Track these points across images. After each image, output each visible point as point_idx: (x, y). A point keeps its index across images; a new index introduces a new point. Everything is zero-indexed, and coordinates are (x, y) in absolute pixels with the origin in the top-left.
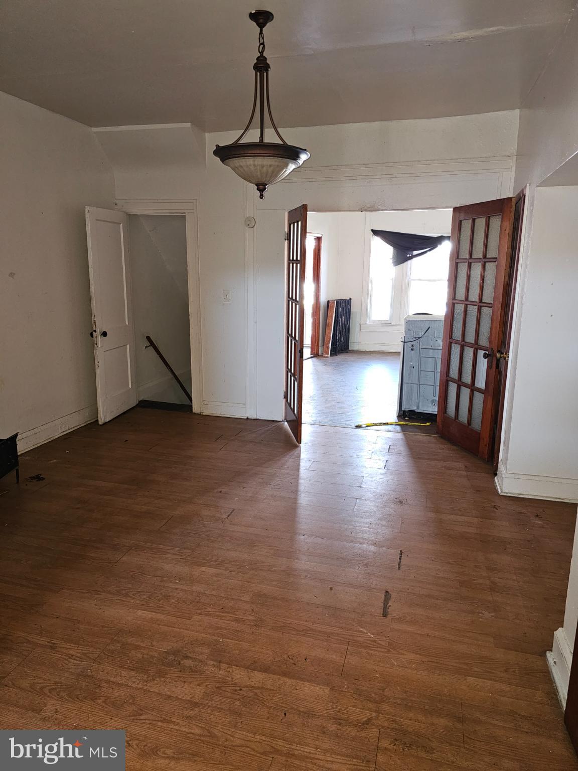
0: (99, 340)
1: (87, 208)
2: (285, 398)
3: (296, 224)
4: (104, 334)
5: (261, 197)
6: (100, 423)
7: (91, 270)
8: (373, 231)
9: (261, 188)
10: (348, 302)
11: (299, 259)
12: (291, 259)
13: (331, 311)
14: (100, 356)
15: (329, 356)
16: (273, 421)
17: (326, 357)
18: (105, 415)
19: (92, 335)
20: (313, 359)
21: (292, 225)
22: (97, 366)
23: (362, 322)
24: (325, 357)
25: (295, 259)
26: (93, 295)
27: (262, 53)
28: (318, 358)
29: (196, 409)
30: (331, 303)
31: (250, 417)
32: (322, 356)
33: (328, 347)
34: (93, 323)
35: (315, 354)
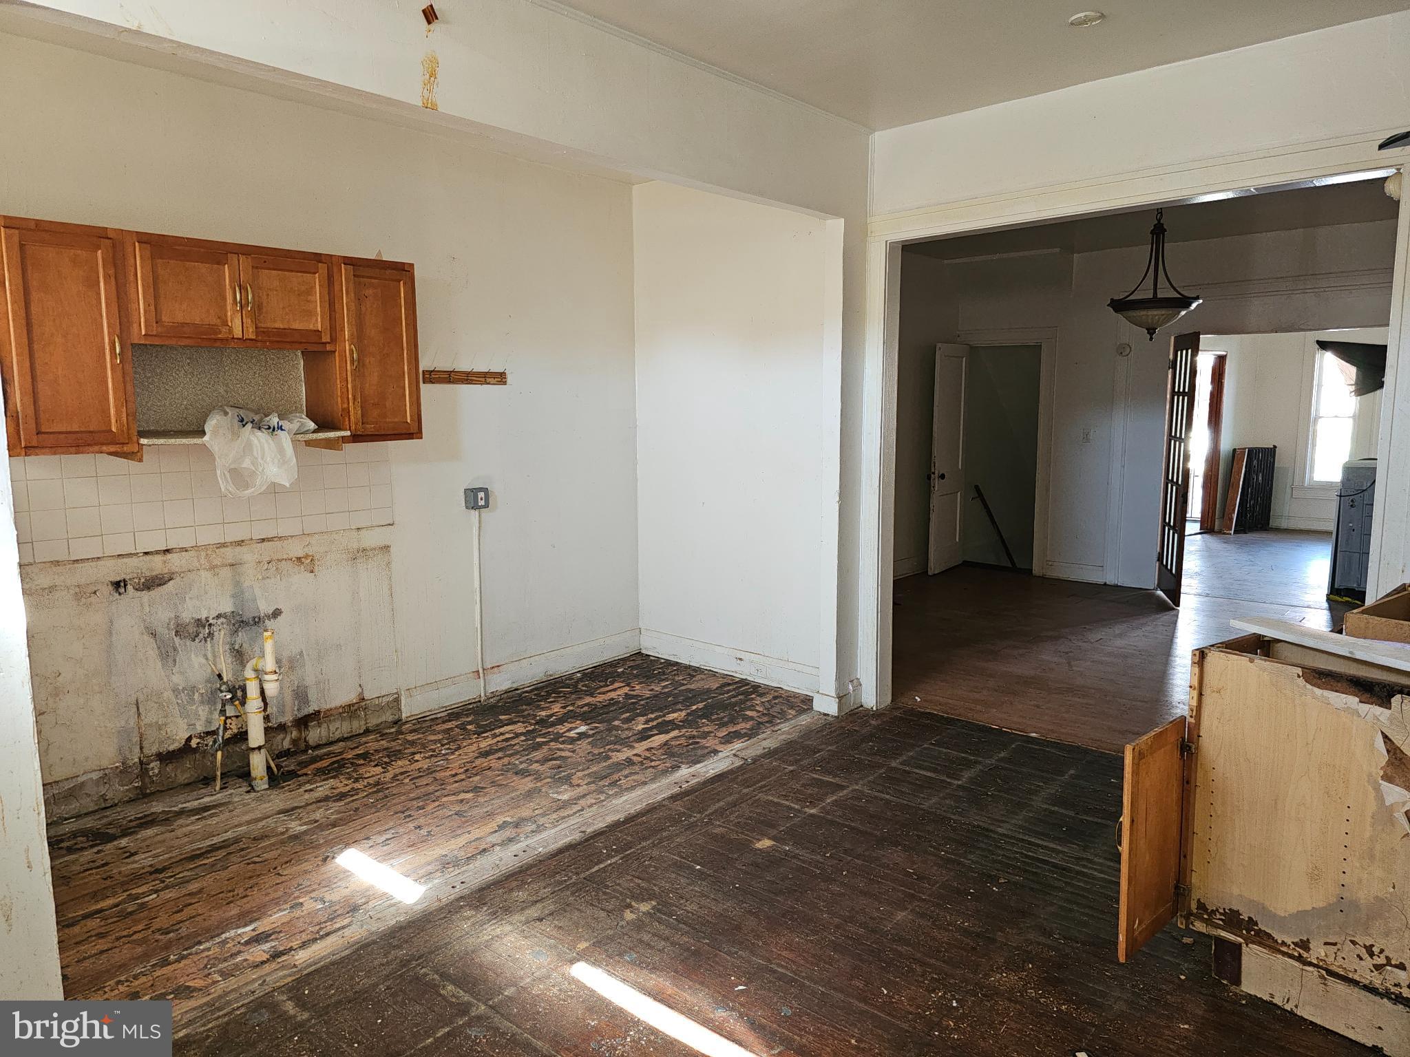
0: (937, 483)
1: (939, 345)
2: (1158, 560)
3: (1184, 352)
4: (942, 477)
5: (1151, 339)
6: (930, 573)
7: (935, 408)
8: (1319, 342)
9: (1151, 331)
10: (1271, 452)
11: (1187, 390)
12: (1176, 390)
13: (1238, 464)
14: (935, 502)
15: (1232, 532)
16: (1141, 589)
17: (1228, 534)
18: (934, 567)
19: (929, 478)
20: (1205, 535)
21: (1179, 353)
22: (931, 512)
23: (1296, 483)
24: (1224, 534)
25: (1181, 390)
26: (935, 435)
27: (1159, 221)
28: (1212, 535)
29: (1036, 570)
30: (1238, 452)
31: (1108, 583)
32: (1220, 532)
33: (1231, 519)
34: (932, 465)
35: (1207, 528)
